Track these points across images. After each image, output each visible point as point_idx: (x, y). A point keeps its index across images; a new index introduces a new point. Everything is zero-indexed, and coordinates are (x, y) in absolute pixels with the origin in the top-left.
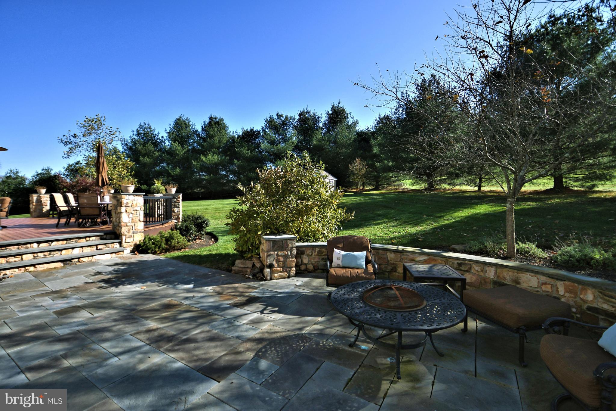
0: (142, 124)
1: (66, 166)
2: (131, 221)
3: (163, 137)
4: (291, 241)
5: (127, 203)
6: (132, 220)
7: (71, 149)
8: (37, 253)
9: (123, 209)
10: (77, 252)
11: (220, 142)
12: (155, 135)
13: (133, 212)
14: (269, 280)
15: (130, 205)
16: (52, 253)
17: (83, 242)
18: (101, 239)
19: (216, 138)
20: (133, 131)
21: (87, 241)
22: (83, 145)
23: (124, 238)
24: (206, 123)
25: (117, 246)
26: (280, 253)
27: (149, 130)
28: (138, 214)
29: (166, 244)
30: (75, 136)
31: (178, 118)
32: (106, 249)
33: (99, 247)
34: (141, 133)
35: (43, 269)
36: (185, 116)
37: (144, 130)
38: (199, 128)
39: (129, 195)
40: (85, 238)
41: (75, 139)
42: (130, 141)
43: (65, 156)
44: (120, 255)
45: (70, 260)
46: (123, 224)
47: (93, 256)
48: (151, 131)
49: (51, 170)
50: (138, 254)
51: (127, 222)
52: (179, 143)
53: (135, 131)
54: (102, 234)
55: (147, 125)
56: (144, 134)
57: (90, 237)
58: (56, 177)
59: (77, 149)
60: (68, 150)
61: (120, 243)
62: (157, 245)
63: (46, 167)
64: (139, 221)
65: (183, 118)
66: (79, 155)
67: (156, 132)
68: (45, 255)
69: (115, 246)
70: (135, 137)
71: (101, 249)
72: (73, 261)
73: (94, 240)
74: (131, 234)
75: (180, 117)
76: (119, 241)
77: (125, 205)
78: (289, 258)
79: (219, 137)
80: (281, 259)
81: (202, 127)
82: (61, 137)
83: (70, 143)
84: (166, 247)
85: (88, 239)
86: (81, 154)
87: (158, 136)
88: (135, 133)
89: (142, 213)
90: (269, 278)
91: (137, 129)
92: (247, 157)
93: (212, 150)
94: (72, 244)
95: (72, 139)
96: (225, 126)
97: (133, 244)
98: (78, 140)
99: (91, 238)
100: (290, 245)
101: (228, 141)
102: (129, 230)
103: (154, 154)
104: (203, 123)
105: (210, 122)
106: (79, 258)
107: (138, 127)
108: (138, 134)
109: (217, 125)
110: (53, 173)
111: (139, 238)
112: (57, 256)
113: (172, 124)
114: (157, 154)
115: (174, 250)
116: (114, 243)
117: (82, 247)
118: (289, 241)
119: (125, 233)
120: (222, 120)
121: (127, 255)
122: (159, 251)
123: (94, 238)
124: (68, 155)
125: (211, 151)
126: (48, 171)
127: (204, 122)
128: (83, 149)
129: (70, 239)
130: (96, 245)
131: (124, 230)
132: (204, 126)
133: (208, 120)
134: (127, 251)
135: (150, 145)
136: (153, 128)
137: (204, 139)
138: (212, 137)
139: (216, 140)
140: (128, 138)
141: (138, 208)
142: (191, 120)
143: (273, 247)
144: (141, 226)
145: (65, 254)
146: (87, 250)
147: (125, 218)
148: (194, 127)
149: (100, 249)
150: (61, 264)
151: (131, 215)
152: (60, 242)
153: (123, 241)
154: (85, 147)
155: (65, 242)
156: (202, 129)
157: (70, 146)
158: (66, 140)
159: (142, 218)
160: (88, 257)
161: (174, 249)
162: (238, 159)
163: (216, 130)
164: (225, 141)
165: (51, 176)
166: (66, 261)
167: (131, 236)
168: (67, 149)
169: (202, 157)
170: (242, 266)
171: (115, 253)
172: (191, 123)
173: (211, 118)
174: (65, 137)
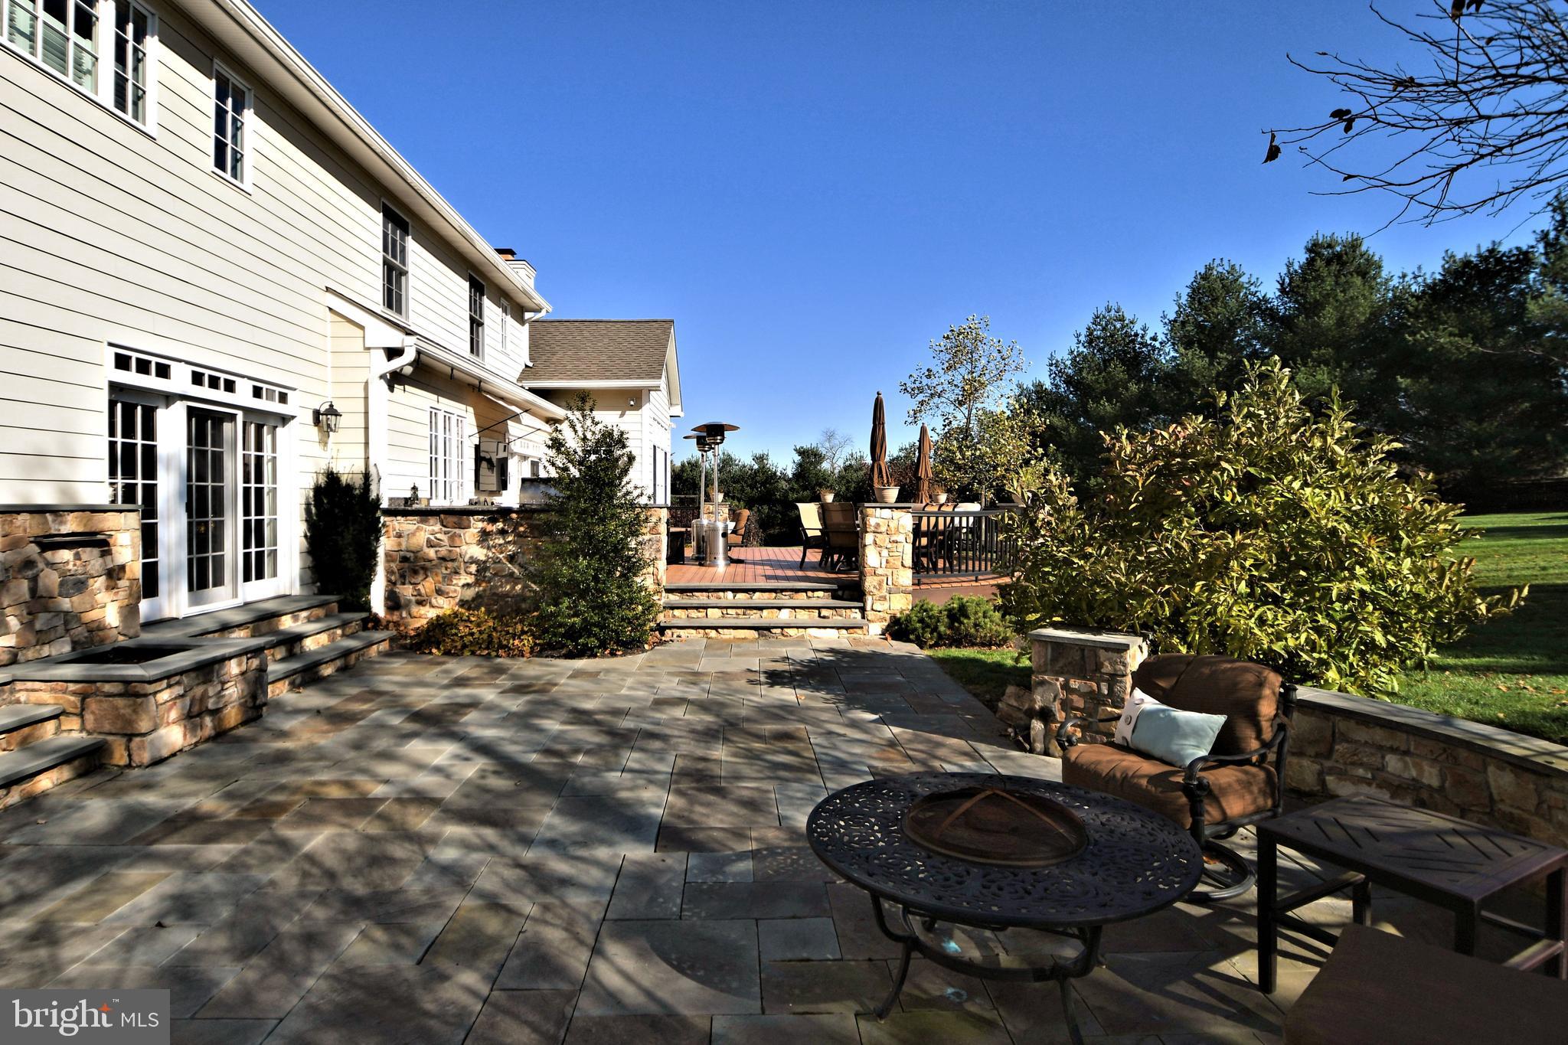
0: (1102, 310)
2: (884, 564)
3: (1154, 339)
4: (1110, 654)
5: (878, 525)
6: (887, 562)
8: (727, 608)
9: (869, 538)
10: (785, 616)
11: (1341, 322)
12: (1136, 335)
13: (889, 546)
14: (1039, 754)
15: (883, 529)
16: (748, 612)
17: (801, 599)
18: (834, 597)
19: (1329, 309)
20: (1078, 336)
21: (809, 597)
22: (944, 389)
23: (869, 600)
24: (1296, 267)
25: (858, 615)
26: (1075, 684)
27: (1118, 325)
28: (900, 550)
29: (951, 627)
30: (930, 374)
31: (1203, 272)
32: (836, 619)
33: (824, 612)
34: (1098, 338)
35: (728, 637)
36: (1225, 262)
37: (1104, 329)
38: (1269, 289)
39: (881, 508)
40: (805, 591)
41: (929, 381)
42: (1068, 363)
43: (910, 420)
44: (855, 635)
45: (768, 629)
46: (867, 570)
47: (805, 628)
48: (1123, 327)
50: (889, 638)
51: (878, 565)
52: (1202, 347)
53: (1084, 332)
54: (835, 587)
55: (1113, 313)
56: (1106, 338)
57: (813, 590)
59: (932, 403)
60: (916, 407)
61: (863, 610)
62: (928, 626)
64: (903, 565)
65: (1220, 269)
66: (936, 415)
67: (1137, 328)
68: (738, 614)
69: (853, 615)
70: (1081, 349)
71: (828, 618)
72: (774, 631)
73: (821, 598)
74: (884, 593)
75: (1209, 268)
76: (861, 605)
77: (873, 529)
78: (1105, 705)
79: (1340, 306)
80: (1079, 702)
81: (1282, 285)
83: (921, 390)
84: (948, 632)
85: (810, 594)
86: (940, 412)
87: (1143, 337)
88: (1083, 338)
89: (908, 549)
90: (1039, 746)
91: (1089, 329)
92: (1458, 361)
93: (1316, 353)
94: (785, 599)
95: (925, 381)
96: (1369, 262)
97: (888, 617)
98: (935, 381)
99: (817, 594)
100: (1107, 663)
101: (1376, 314)
102: (880, 584)
103: (1127, 389)
104: (1284, 271)
105: (1310, 262)
106: (782, 628)
107: (1089, 321)
108: (1091, 340)
109: (1334, 267)
111: (901, 604)
112: (754, 618)
113: (1185, 292)
114: (1134, 387)
115: (973, 645)
116: (850, 608)
117: (794, 608)
118: (1102, 654)
119: (872, 589)
120: (1354, 245)
121: (872, 636)
122: (931, 638)
123: (821, 594)
124: (916, 417)
125: (1310, 355)
127: (1289, 265)
129: (782, 590)
130: (819, 608)
131: (870, 583)
132: (1287, 280)
133: (1301, 257)
134: (876, 629)
135: (1116, 366)
136: (1128, 317)
137: (1287, 322)
138: (1311, 309)
139: (1330, 315)
140: (1063, 355)
141: (901, 538)
142: (1243, 269)
143: (1054, 660)
144: (906, 577)
145: (767, 617)
146: (803, 616)
147: (872, 557)
148: (1252, 290)
149: (824, 617)
150: (753, 634)
151: (885, 553)
152: (766, 595)
153: (868, 607)
155: (774, 595)
156: (1283, 290)
157: (920, 397)
158: (914, 386)
159: (909, 562)
160: (798, 628)
161: (969, 641)
162: (1414, 373)
163: (1329, 282)
164: (1362, 314)
166: (763, 630)
167: (885, 598)
168: (913, 404)
170: (1015, 704)
171: (847, 628)
172: (1244, 279)
173: (1314, 249)
174: (912, 379)
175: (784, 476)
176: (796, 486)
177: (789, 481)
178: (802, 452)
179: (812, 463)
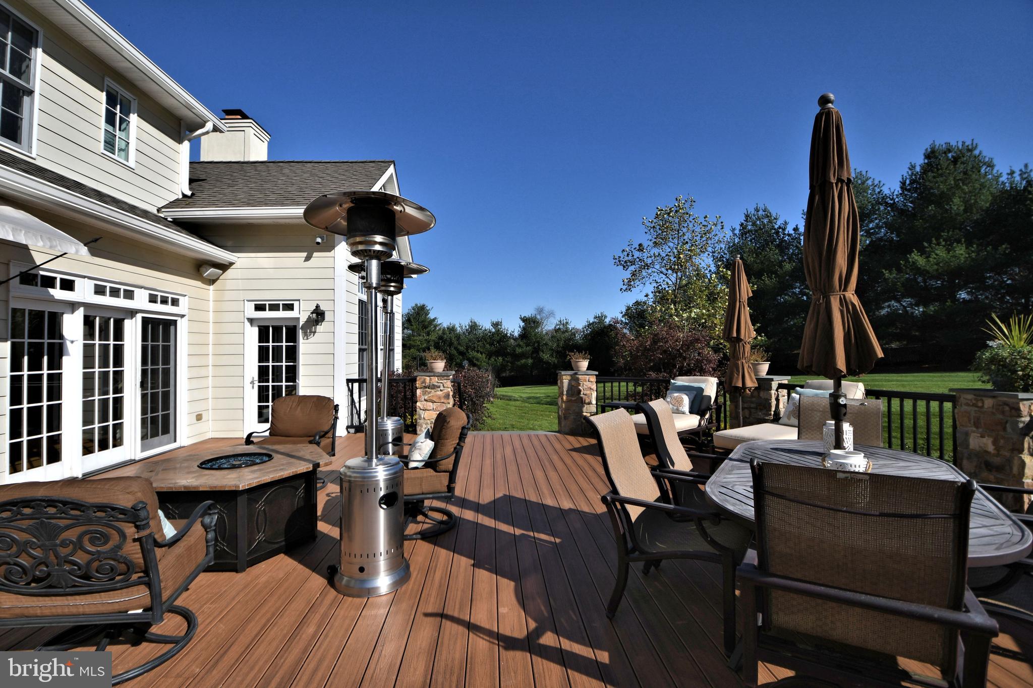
0: (752, 211)
1: (624, 310)
3: (794, 230)
7: (633, 274)
11: (969, 208)
12: (779, 228)
19: (956, 199)
20: (733, 230)
22: (653, 263)
24: (916, 170)
27: (766, 221)
30: (641, 248)
34: (750, 231)
37: (754, 224)
41: (640, 255)
43: (624, 287)
48: (770, 222)
49: (606, 317)
53: (738, 227)
55: (761, 213)
56: (756, 231)
58: (611, 327)
59: (644, 273)
60: (630, 276)
63: (599, 313)
66: (647, 283)
67: (780, 223)
70: (737, 240)
79: (965, 196)
81: (904, 183)
82: (618, 253)
83: (633, 263)
86: (651, 280)
87: (785, 229)
88: (737, 232)
91: (742, 225)
93: (944, 234)
95: (637, 254)
96: (982, 163)
98: (646, 255)
101: (995, 203)
104: (905, 173)
105: (929, 165)
107: (742, 219)
108: (744, 231)
110: (607, 321)
120: (970, 150)
124: (629, 286)
125: (942, 237)
126: (600, 318)
128: (654, 270)
132: (908, 181)
136: (774, 215)
138: (940, 201)
139: (957, 205)
142: (869, 175)
148: (877, 190)
154: (657, 267)
156: (905, 188)
157: (632, 268)
158: (626, 258)
164: (984, 202)
165: (605, 327)
168: (627, 274)
169: (916, 257)
172: (870, 182)
173: (931, 155)
174: (625, 253)
175: (512, 337)
176: (521, 343)
177: (515, 339)
178: (524, 320)
179: (531, 327)
